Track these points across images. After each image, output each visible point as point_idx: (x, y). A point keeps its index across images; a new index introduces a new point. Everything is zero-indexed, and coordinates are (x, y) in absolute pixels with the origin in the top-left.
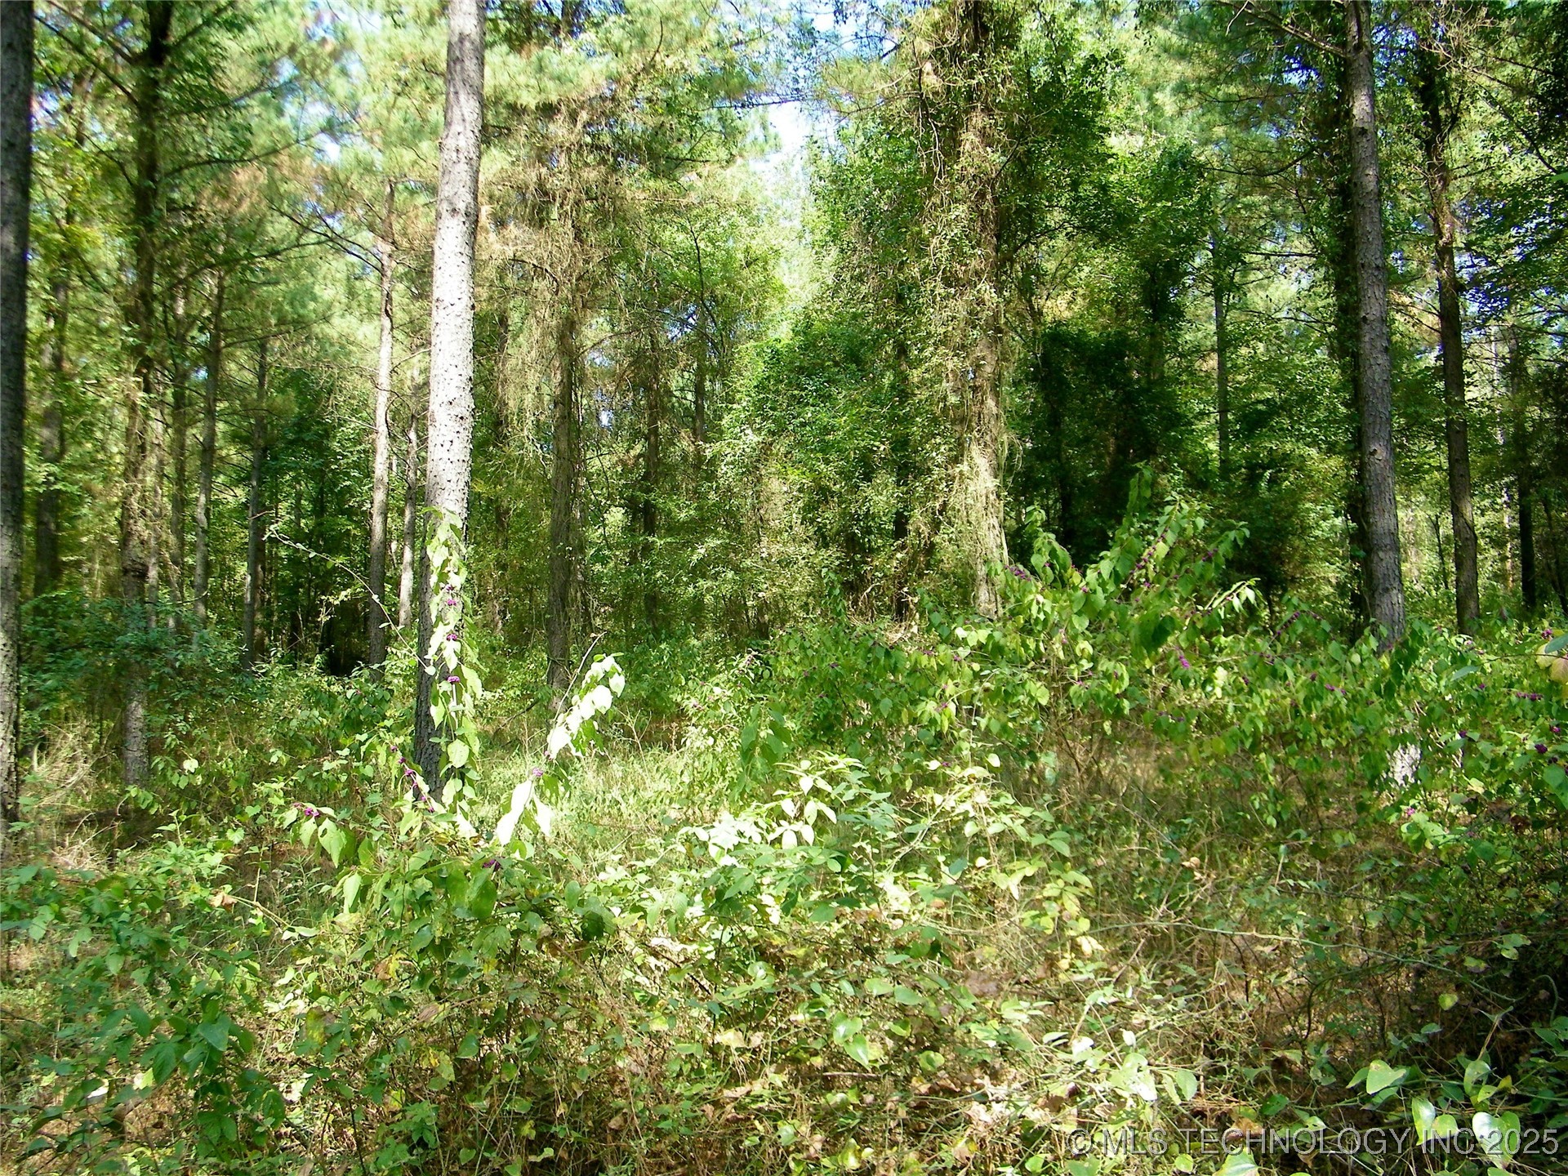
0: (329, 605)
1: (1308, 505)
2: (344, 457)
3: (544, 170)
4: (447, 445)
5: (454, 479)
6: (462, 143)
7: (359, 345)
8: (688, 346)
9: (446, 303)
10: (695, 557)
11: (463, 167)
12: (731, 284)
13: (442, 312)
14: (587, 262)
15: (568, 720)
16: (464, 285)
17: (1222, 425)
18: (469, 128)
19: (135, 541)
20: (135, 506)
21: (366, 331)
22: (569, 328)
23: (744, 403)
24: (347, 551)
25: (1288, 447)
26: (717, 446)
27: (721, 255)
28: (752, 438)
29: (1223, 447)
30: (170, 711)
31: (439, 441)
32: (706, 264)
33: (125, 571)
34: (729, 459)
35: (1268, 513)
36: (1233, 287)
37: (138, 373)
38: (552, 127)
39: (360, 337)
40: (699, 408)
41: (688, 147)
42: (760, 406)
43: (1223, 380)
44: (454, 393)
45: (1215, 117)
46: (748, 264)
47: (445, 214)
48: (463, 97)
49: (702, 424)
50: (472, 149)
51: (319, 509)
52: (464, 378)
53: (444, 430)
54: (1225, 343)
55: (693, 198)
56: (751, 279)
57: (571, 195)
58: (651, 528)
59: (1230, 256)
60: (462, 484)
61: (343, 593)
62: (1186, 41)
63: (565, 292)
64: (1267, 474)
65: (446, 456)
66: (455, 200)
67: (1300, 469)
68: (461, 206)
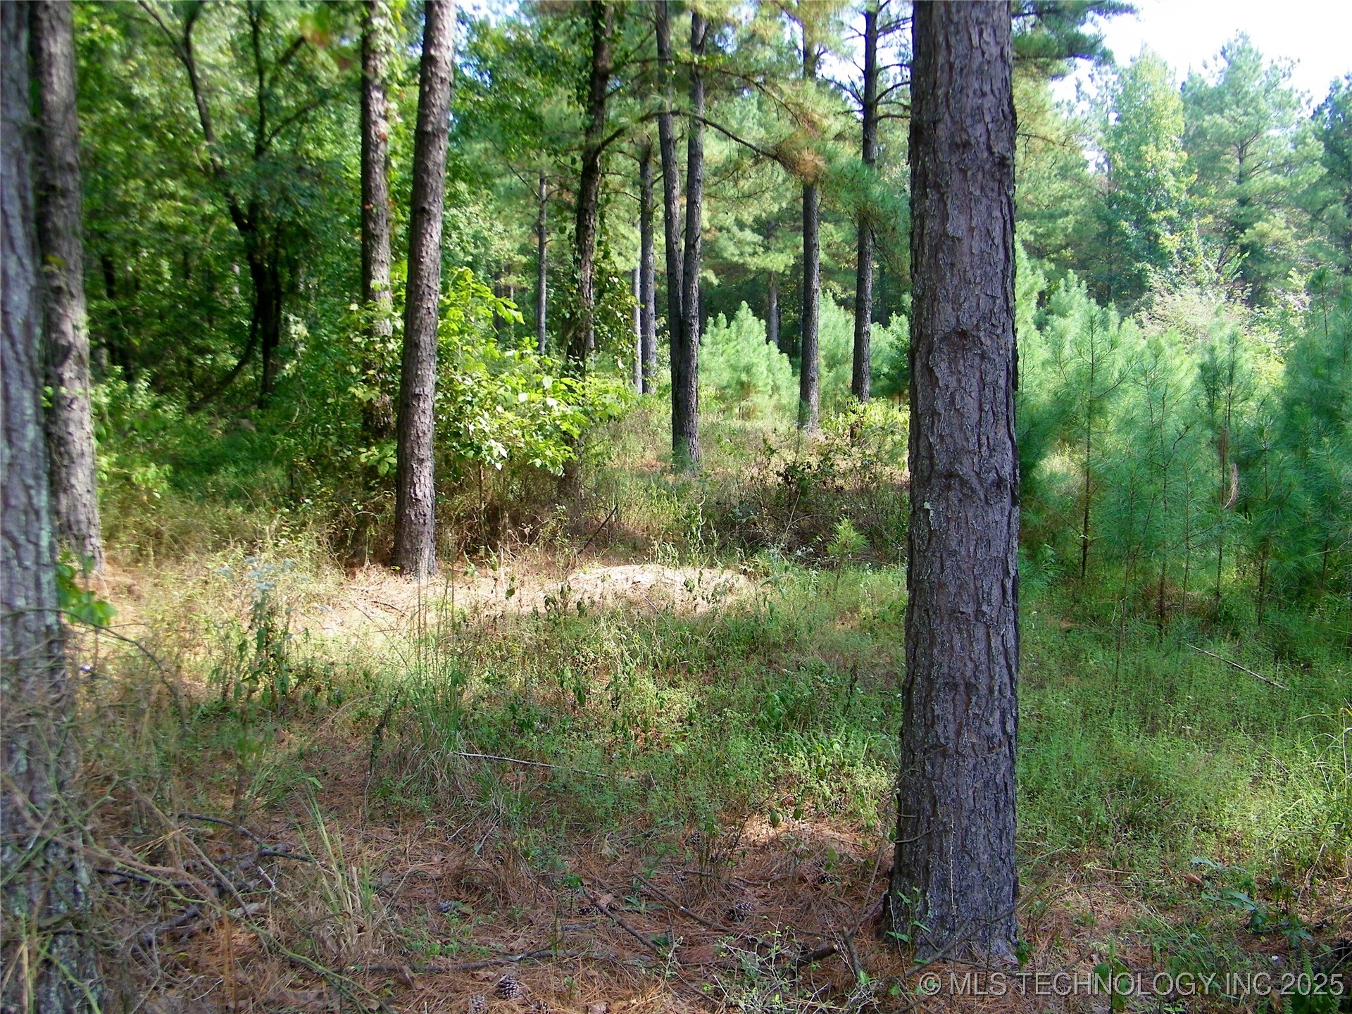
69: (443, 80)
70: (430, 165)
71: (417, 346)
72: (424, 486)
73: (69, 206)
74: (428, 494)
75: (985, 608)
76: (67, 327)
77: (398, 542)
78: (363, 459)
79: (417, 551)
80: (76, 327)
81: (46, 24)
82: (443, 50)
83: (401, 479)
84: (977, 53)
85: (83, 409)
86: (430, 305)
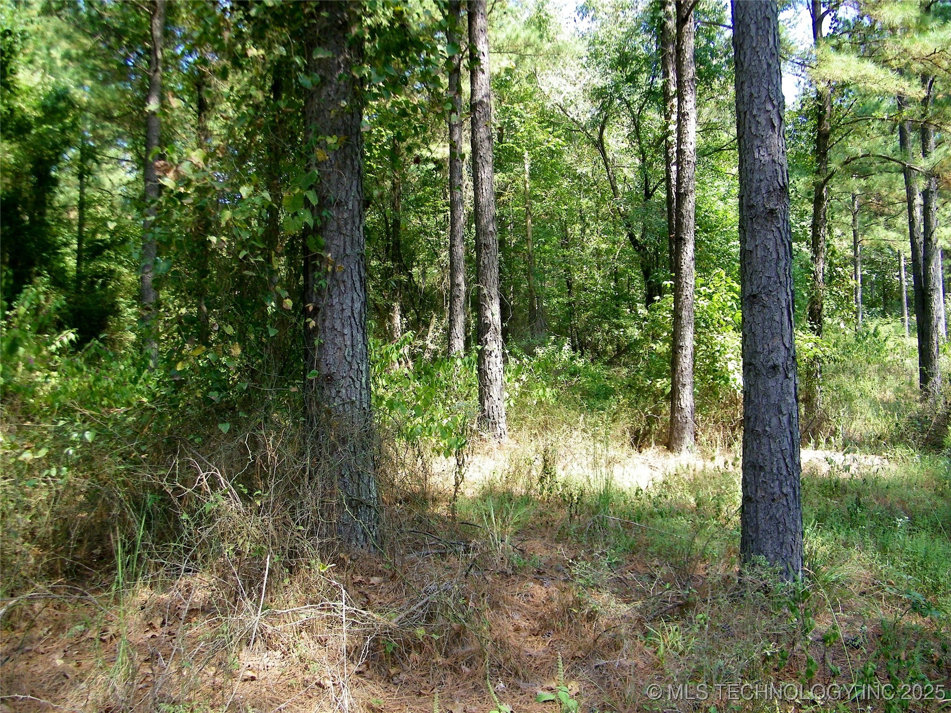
1: (121, 299)
17: (79, 251)
25: (113, 267)
29: (79, 264)
35: (98, 302)
36: (89, 172)
43: (81, 225)
45: (87, 75)
54: (83, 205)
59: (88, 154)
62: (71, 30)
64: (100, 281)
67: (118, 280)
69: (689, 162)
70: (684, 212)
71: (680, 317)
72: (687, 399)
73: (490, 253)
74: (688, 405)
75: (767, 429)
76: (488, 314)
77: (671, 433)
78: (658, 385)
79: (681, 439)
80: (493, 315)
81: (480, 165)
82: (688, 144)
83: (673, 396)
84: (757, 162)
85: (496, 357)
86: (688, 293)
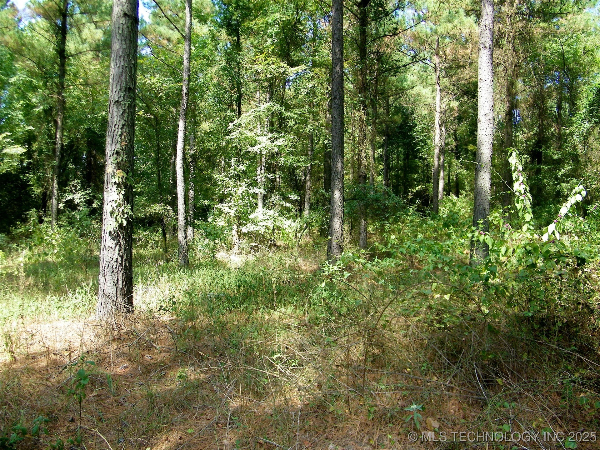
0: (412, 192)
2: (418, 138)
3: (501, 26)
4: (485, 130)
5: (487, 141)
6: (487, 23)
7: (424, 96)
8: (557, 90)
9: (483, 80)
10: (560, 173)
11: (488, 31)
12: (577, 63)
13: (482, 84)
14: (518, 60)
15: (567, 205)
16: (490, 73)
18: (489, 17)
19: (363, 166)
20: (363, 154)
21: (426, 92)
22: (512, 84)
23: (583, 111)
24: (418, 173)
26: (571, 129)
27: (572, 51)
28: (588, 125)
30: (384, 220)
31: (482, 128)
32: (566, 55)
33: (360, 176)
34: (577, 134)
37: (363, 110)
38: (503, 7)
39: (424, 94)
40: (559, 114)
41: (559, 8)
42: (590, 112)
44: (487, 111)
46: (585, 53)
47: (482, 49)
48: (487, 6)
49: (560, 120)
50: (491, 25)
51: (407, 157)
52: (490, 106)
53: (483, 124)
55: (562, 29)
56: (587, 59)
57: (512, 34)
58: (540, 162)
60: (490, 143)
61: (417, 188)
63: (510, 72)
65: (484, 133)
66: (485, 44)
68: (488, 45)
